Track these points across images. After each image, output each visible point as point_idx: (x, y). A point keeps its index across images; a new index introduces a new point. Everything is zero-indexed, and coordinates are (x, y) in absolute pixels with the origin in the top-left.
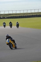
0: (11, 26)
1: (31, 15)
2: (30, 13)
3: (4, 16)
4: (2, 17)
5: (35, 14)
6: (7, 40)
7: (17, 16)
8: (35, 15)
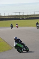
3: (23, 17)
4: (21, 18)
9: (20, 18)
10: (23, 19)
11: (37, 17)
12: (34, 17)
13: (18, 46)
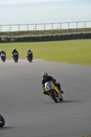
0: (16, 58)
1: (69, 34)
2: (65, 31)
5: (79, 33)
6: (46, 84)
7: (38, 37)
8: (77, 35)
9: (3, 39)
10: (8, 40)
11: (41, 35)
12: (36, 36)
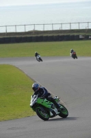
10: (86, 38)
13: (40, 105)
